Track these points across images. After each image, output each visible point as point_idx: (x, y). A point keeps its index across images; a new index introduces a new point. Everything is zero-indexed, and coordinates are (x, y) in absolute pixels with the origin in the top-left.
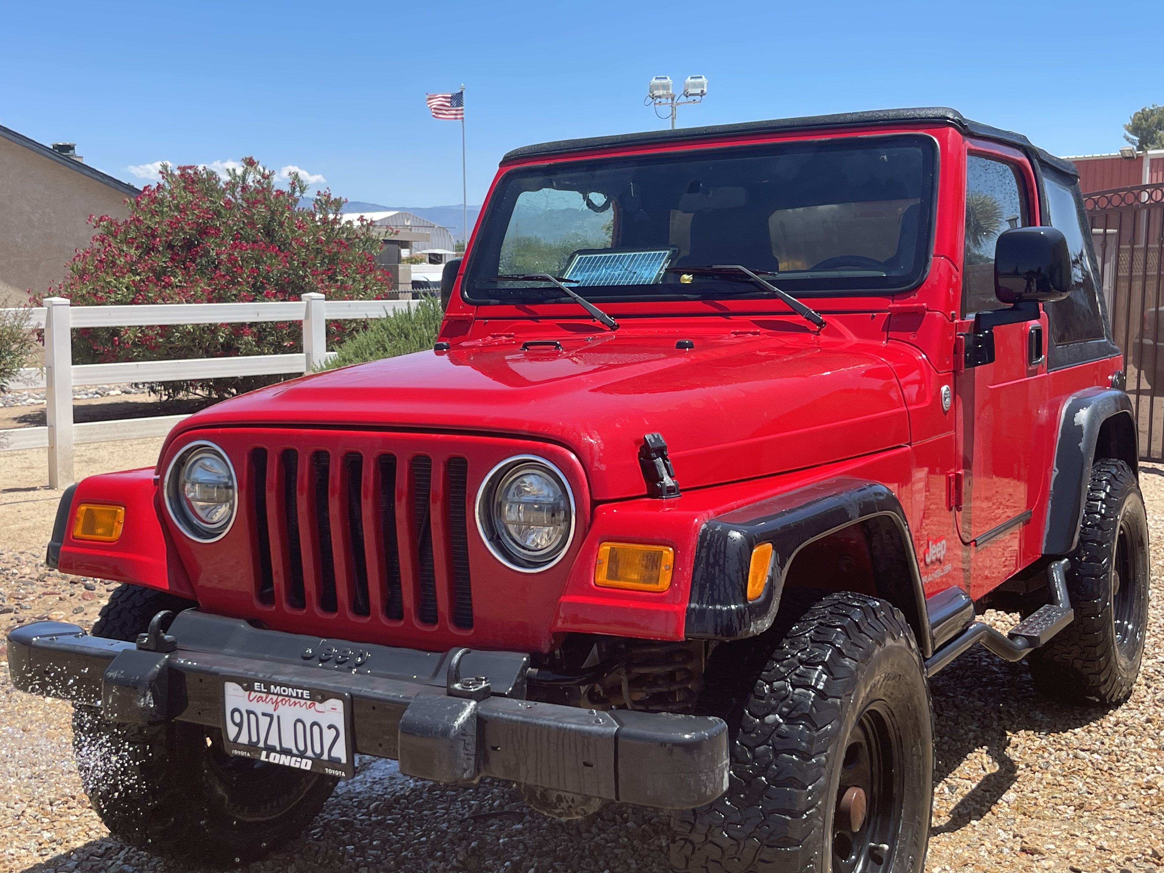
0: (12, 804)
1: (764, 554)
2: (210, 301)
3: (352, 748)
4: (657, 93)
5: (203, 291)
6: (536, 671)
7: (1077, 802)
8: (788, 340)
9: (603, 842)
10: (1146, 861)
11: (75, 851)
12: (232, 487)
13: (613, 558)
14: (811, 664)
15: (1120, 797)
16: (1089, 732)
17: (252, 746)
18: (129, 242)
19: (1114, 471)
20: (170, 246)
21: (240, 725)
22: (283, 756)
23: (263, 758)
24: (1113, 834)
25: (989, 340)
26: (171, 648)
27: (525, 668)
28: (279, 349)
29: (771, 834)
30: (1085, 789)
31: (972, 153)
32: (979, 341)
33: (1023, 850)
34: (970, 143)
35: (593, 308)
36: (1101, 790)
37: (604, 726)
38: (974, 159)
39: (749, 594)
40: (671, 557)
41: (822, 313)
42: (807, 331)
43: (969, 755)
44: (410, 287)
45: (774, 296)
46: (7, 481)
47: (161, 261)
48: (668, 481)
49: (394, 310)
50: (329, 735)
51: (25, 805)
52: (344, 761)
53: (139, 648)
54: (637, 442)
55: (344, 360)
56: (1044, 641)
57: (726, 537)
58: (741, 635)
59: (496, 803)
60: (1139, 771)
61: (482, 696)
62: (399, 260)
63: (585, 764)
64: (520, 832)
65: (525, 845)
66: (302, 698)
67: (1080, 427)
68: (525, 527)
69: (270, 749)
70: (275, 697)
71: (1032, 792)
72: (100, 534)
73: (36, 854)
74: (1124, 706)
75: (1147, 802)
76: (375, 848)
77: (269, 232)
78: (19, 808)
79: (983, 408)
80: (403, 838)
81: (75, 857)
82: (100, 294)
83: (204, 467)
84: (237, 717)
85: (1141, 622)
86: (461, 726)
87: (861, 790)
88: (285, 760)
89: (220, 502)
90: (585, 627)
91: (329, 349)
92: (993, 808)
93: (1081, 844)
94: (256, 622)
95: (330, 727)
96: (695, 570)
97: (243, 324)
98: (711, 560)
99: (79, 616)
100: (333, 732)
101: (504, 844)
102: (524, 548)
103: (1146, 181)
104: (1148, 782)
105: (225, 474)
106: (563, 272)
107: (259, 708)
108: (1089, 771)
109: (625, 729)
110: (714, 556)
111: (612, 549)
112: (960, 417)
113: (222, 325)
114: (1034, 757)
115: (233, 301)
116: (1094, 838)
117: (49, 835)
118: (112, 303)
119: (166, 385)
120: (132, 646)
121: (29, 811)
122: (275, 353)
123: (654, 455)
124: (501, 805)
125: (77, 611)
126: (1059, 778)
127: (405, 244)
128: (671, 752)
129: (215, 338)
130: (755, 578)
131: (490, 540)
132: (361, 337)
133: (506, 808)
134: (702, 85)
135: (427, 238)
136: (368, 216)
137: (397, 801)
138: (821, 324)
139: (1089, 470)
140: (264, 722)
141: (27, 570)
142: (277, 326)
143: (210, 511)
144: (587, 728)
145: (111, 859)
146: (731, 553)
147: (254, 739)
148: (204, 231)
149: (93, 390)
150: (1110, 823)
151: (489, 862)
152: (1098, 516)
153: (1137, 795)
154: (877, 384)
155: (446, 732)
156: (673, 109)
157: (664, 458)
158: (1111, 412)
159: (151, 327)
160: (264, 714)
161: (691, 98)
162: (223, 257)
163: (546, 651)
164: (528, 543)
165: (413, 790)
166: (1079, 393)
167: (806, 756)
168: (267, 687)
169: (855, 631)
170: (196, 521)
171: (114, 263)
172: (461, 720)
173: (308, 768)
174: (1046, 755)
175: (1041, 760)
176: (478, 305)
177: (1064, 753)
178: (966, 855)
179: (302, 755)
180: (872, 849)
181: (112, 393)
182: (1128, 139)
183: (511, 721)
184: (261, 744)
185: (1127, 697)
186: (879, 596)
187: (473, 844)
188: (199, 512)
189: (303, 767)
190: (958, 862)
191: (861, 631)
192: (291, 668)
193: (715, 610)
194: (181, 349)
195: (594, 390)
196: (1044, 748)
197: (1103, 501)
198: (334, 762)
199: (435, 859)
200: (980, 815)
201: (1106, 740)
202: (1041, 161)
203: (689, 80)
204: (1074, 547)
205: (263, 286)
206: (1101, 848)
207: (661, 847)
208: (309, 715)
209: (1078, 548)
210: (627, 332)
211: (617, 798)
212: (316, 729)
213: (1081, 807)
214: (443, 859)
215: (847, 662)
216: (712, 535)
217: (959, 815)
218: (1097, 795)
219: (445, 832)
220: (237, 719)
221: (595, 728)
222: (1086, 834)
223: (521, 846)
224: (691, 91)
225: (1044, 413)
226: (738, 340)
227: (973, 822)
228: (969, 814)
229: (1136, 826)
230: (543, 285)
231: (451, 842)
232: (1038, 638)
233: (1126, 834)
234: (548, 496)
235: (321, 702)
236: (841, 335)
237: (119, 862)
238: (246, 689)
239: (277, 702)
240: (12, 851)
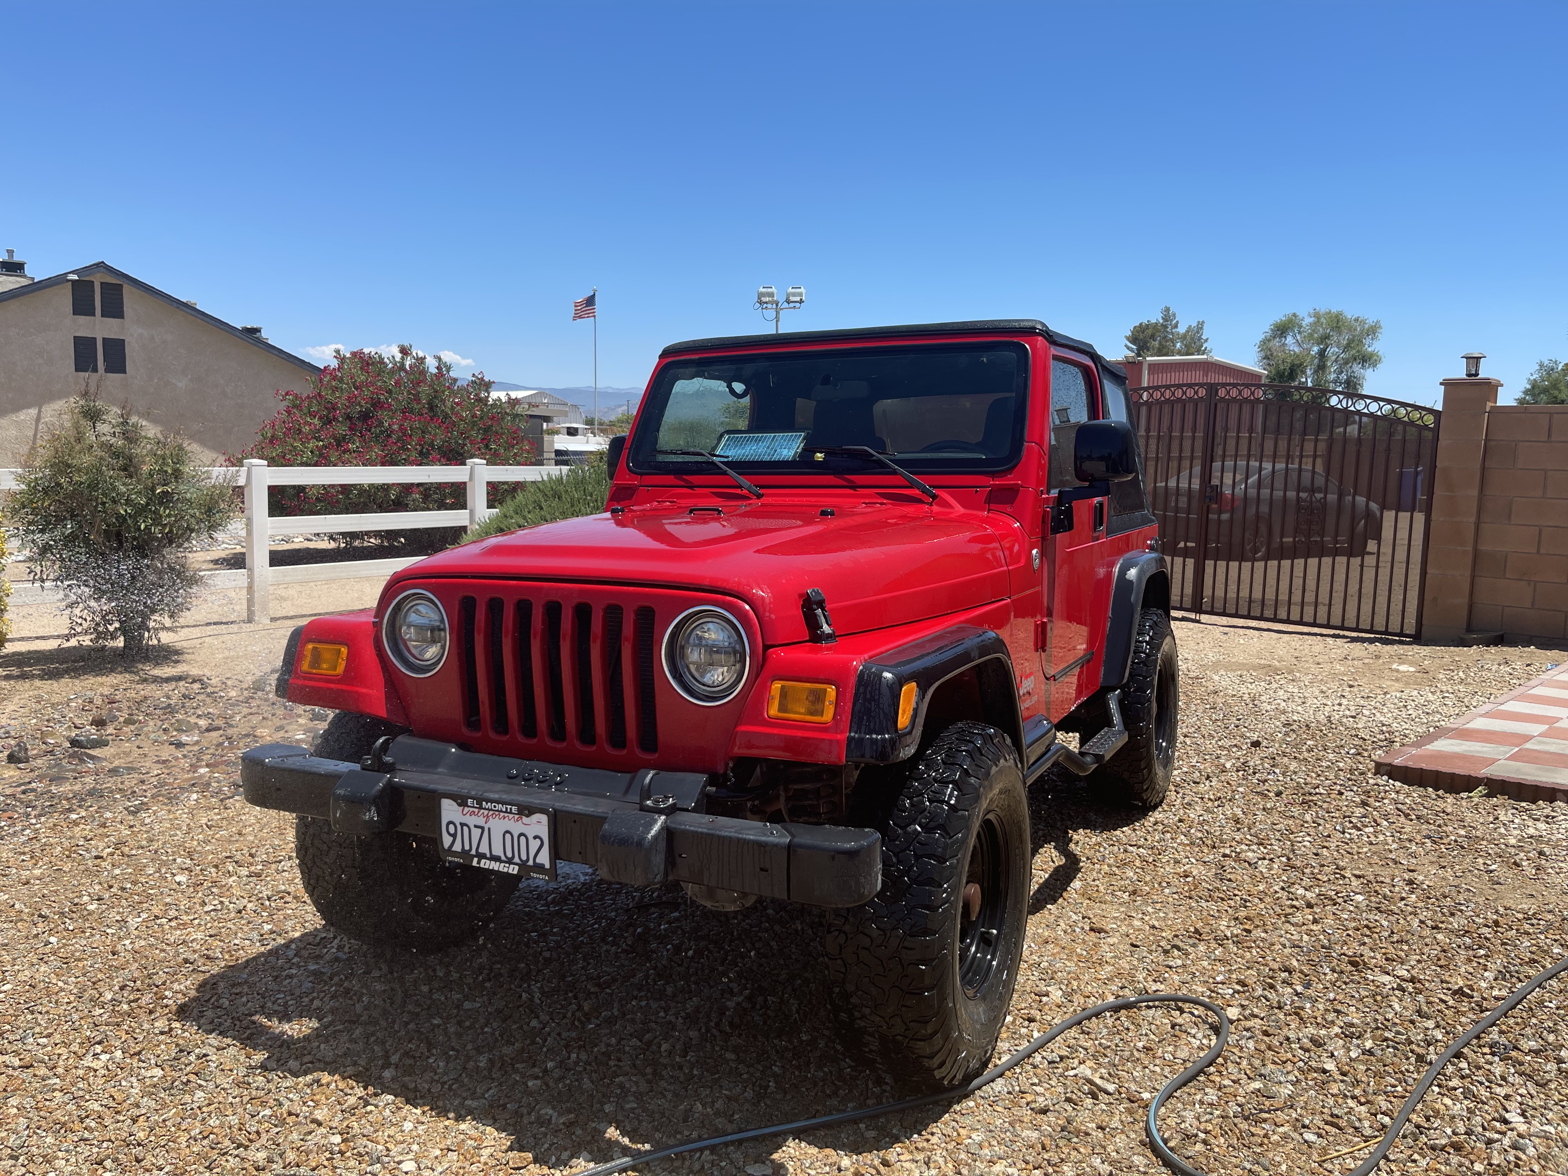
0: (234, 900)
1: (911, 690)
2: (383, 464)
3: (555, 855)
4: (764, 299)
5: (377, 455)
6: (714, 789)
7: (1130, 888)
8: (909, 510)
9: (748, 927)
10: (1190, 937)
11: (292, 941)
12: (444, 630)
13: (784, 693)
14: (945, 783)
15: (1164, 884)
16: (1134, 830)
17: (465, 853)
18: (313, 415)
19: (1155, 619)
20: (349, 417)
21: (454, 836)
22: (493, 863)
23: (475, 863)
24: (1162, 915)
25: (1069, 512)
26: (390, 768)
27: (705, 787)
28: (442, 506)
29: (913, 926)
30: (1135, 878)
31: (1056, 358)
32: (1061, 512)
33: (1092, 929)
34: (1054, 351)
35: (742, 480)
36: (1148, 878)
37: (780, 837)
38: (1055, 362)
39: (899, 726)
40: (834, 694)
41: (935, 487)
42: (923, 502)
43: (1041, 850)
44: (553, 455)
45: (895, 472)
46: (209, 616)
47: (342, 429)
48: (826, 629)
49: (548, 474)
50: (534, 845)
51: (246, 901)
52: (547, 866)
53: (363, 769)
54: (801, 596)
55: (506, 516)
56: (1107, 757)
57: (880, 677)
58: (892, 759)
59: (655, 895)
60: (1177, 862)
61: (670, 811)
62: (542, 431)
63: (761, 869)
64: (677, 919)
65: (683, 930)
66: (511, 813)
67: (1131, 581)
68: (704, 668)
69: (481, 856)
70: (486, 812)
71: (1094, 880)
72: (324, 668)
73: (258, 944)
74: (1160, 809)
75: (1186, 888)
76: (555, 934)
77: (432, 407)
78: (241, 904)
79: (1061, 568)
80: (578, 926)
81: (293, 946)
82: (288, 457)
83: (417, 612)
84: (452, 829)
85: (1172, 740)
86: (655, 837)
87: (977, 886)
88: (494, 866)
89: (434, 641)
90: (754, 752)
91: (490, 506)
92: (1064, 894)
93: (1137, 923)
94: (463, 746)
95: (535, 837)
96: (854, 704)
97: (412, 484)
98: (868, 696)
99: (281, 734)
100: (538, 842)
101: (665, 930)
102: (704, 685)
103: (1145, 384)
104: (1185, 871)
105: (437, 618)
106: (715, 448)
107: (471, 821)
108: (1138, 863)
109: (796, 840)
110: (871, 693)
111: (783, 687)
112: (1045, 575)
113: (393, 484)
114: (1093, 851)
115: (404, 465)
116: (1147, 918)
117: (270, 927)
118: (299, 465)
119: (344, 535)
120: (357, 767)
121: (250, 905)
122: (439, 509)
123: (815, 607)
124: (658, 896)
125: (280, 728)
126: (1114, 869)
127: (547, 419)
128: (833, 858)
129: (387, 495)
130: (904, 712)
131: (674, 677)
132: (520, 497)
133: (664, 899)
134: (801, 294)
135: (565, 414)
136: (514, 395)
137: (571, 893)
138: (934, 497)
139: (1137, 618)
140: (476, 833)
141: (233, 694)
142: (440, 486)
143: (423, 651)
144: (763, 839)
145: (325, 947)
146: (885, 690)
147: (467, 847)
148: (377, 404)
149: (280, 538)
150: (1158, 906)
151: (654, 946)
152: (1143, 655)
153: (1177, 883)
154: (976, 548)
155: (640, 843)
156: (777, 313)
157: (823, 609)
158: (1152, 570)
159: (333, 486)
160: (476, 826)
161: (792, 305)
162: (395, 427)
163: (721, 772)
164: (705, 680)
165: (584, 884)
166: (1128, 555)
167: (942, 860)
168: (479, 803)
169: (978, 754)
170: (411, 659)
171: (300, 430)
172: (653, 832)
173: (515, 872)
174: (1102, 849)
175: (1098, 854)
176: (641, 474)
177: (1116, 848)
178: (1046, 934)
179: (510, 861)
180: (983, 933)
181: (295, 540)
182: (1128, 348)
183: (697, 832)
184: (473, 852)
185: (1162, 802)
186: (993, 724)
187: (639, 930)
188: (413, 651)
189: (510, 871)
190: (1040, 940)
191: (982, 755)
192: (500, 787)
193: (872, 739)
194: (357, 505)
195: (758, 551)
196: (1099, 844)
197: (1147, 643)
198: (539, 868)
199: (607, 944)
200: (1054, 901)
201: (1148, 837)
202: (1102, 366)
203: (790, 290)
204: (1125, 681)
205: (428, 453)
206: (1153, 927)
207: (796, 931)
208: (516, 826)
209: (1128, 681)
210: (770, 500)
211: (789, 898)
212: (523, 839)
213: (1134, 893)
214: (614, 944)
215: (972, 780)
216: (869, 676)
217: (1038, 900)
218: (1146, 883)
219: (613, 920)
220: (452, 830)
221: (771, 839)
222: (1140, 916)
223: (680, 932)
224: (792, 299)
225: (1101, 572)
226: (869, 510)
227: (1049, 906)
228: (1045, 899)
229: (1178, 908)
230: (699, 459)
231: (619, 928)
232: (1103, 756)
233: (1171, 915)
234: (724, 641)
235: (527, 816)
236: (950, 506)
237: (334, 950)
238: (459, 805)
239: (488, 816)
240: (237, 942)
